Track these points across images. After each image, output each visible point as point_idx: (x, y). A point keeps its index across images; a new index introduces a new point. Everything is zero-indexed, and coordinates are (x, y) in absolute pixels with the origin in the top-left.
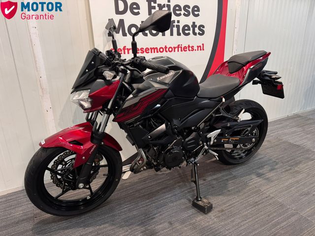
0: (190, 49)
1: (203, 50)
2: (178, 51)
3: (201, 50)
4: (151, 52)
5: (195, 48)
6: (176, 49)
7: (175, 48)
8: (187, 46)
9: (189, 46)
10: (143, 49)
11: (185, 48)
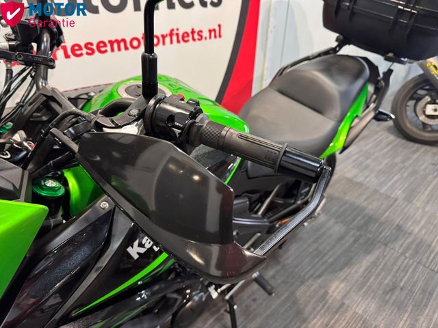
0: (196, 36)
1: (220, 36)
2: (171, 42)
3: (215, 37)
4: (112, 50)
5: (206, 34)
6: (168, 40)
7: (164, 37)
8: (189, 32)
9: (193, 32)
10: (91, 44)
11: (185, 34)
